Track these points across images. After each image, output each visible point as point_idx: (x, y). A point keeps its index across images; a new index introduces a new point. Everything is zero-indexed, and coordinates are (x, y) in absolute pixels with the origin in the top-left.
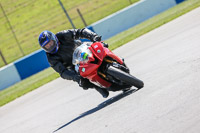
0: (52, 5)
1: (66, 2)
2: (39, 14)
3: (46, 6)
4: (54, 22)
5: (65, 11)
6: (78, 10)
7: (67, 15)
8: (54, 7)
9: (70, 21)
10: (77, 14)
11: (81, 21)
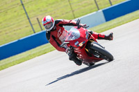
0: (20, 14)
1: (30, 12)
2: (10, 19)
3: (16, 14)
4: (20, 25)
5: (29, 19)
6: (38, 19)
7: (30, 22)
8: (21, 15)
9: (32, 25)
10: (37, 22)
11: (39, 27)
